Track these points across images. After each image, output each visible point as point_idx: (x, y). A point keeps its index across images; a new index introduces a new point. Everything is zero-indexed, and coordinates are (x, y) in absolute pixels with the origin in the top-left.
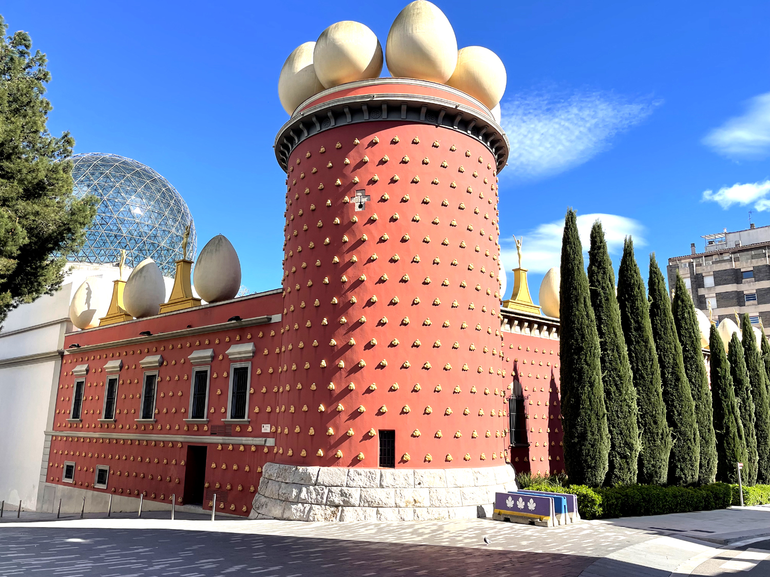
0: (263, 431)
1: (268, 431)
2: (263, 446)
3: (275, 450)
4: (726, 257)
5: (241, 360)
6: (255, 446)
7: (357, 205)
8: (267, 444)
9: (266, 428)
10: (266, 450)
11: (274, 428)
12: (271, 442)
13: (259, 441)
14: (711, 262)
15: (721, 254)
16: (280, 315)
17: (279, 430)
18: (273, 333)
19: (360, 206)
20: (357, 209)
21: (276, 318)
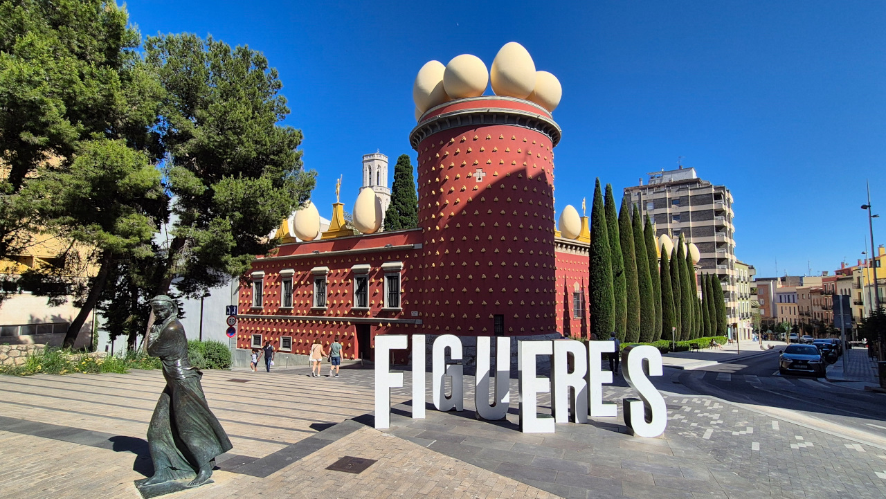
0: (412, 315)
1: (417, 315)
2: (414, 324)
3: (424, 326)
4: (662, 189)
5: (392, 272)
6: (408, 324)
7: (477, 178)
8: (417, 323)
9: (414, 314)
10: (416, 326)
11: (421, 314)
12: (419, 322)
13: (410, 321)
14: (652, 193)
15: (659, 187)
16: (421, 244)
17: (427, 315)
18: (416, 255)
19: (480, 179)
20: (478, 181)
21: (418, 246)
